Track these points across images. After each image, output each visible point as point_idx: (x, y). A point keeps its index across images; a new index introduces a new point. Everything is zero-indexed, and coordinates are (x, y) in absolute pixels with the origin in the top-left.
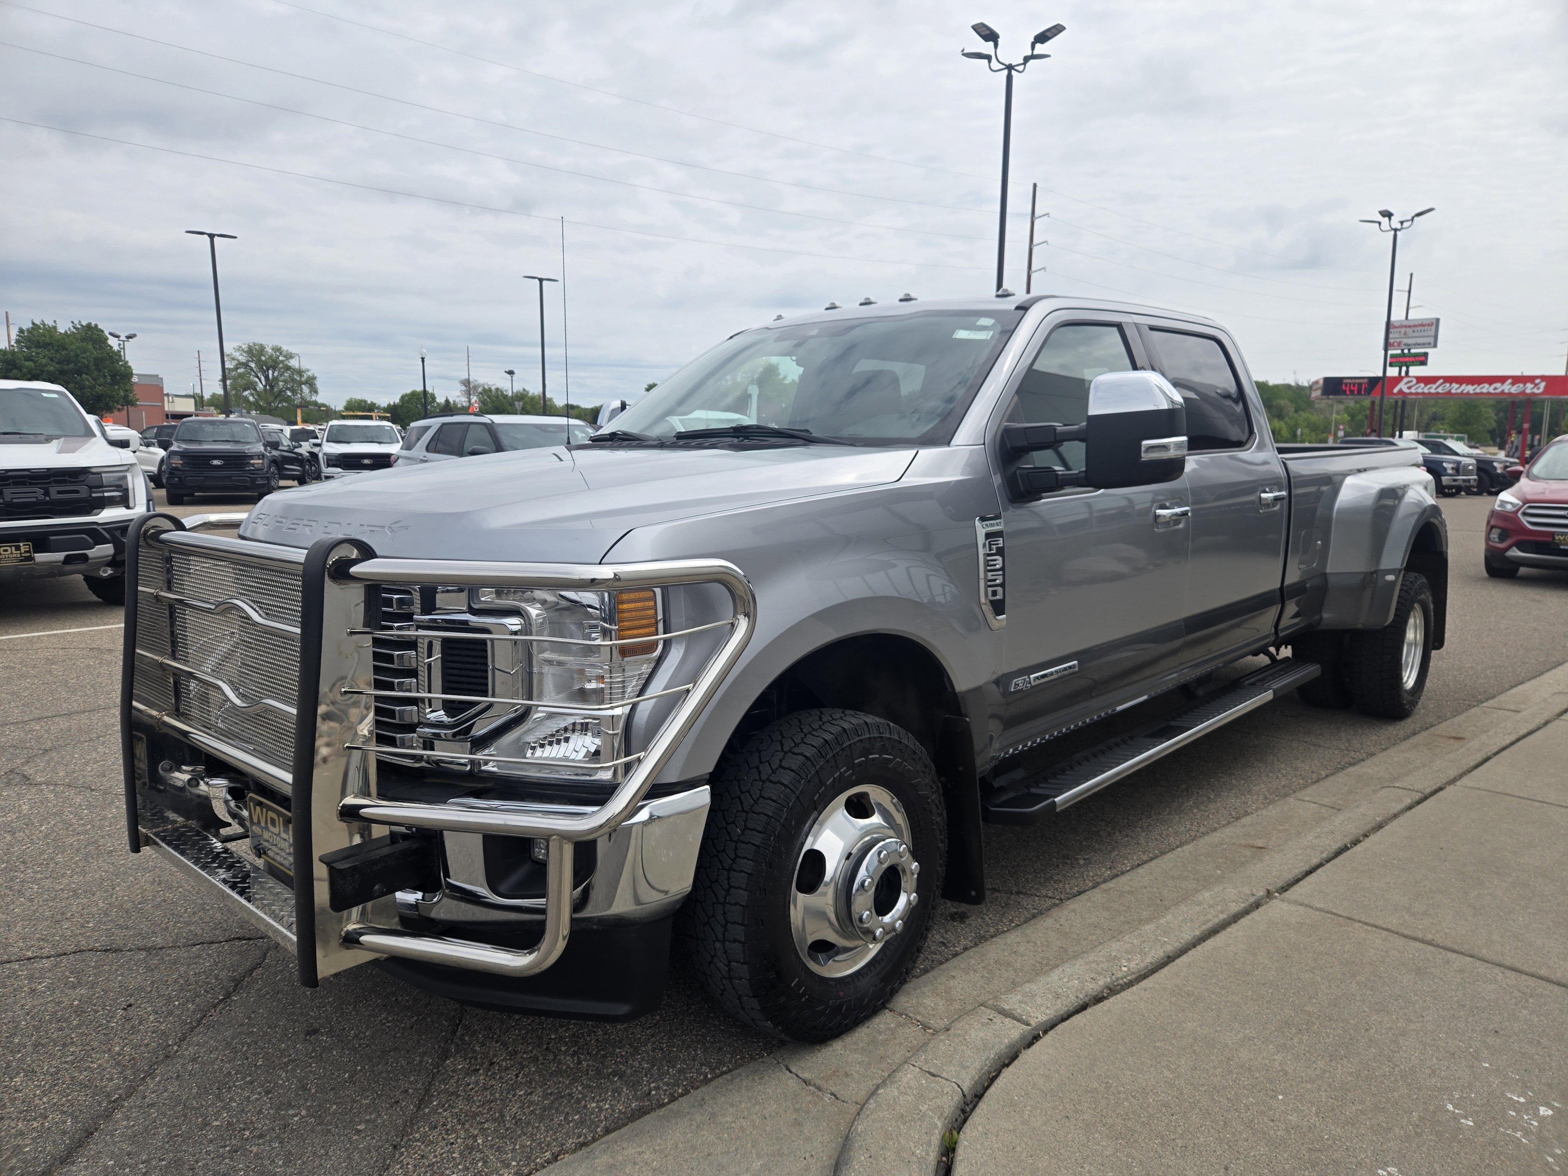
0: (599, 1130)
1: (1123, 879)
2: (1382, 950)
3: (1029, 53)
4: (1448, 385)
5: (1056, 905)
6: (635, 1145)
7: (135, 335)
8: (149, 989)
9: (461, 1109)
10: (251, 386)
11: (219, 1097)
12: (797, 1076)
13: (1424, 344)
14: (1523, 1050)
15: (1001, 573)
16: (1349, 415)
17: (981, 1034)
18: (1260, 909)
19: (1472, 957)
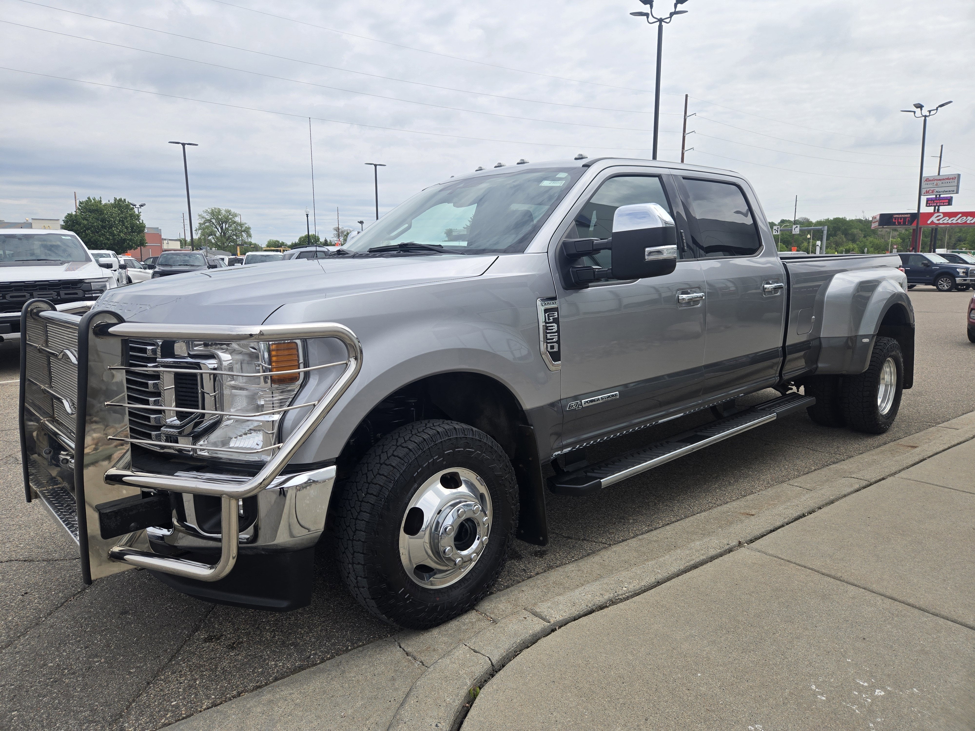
0: (271, 678)
1: (655, 533)
2: (803, 582)
3: (673, 10)
4: (965, 218)
5: (605, 548)
6: (289, 689)
7: (145, 205)
8: (41, 584)
9: (194, 663)
10: (212, 233)
11: (58, 649)
12: (404, 650)
13: (950, 191)
14: (878, 652)
15: (557, 334)
16: (901, 239)
17: (515, 627)
18: (731, 553)
19: (865, 589)
